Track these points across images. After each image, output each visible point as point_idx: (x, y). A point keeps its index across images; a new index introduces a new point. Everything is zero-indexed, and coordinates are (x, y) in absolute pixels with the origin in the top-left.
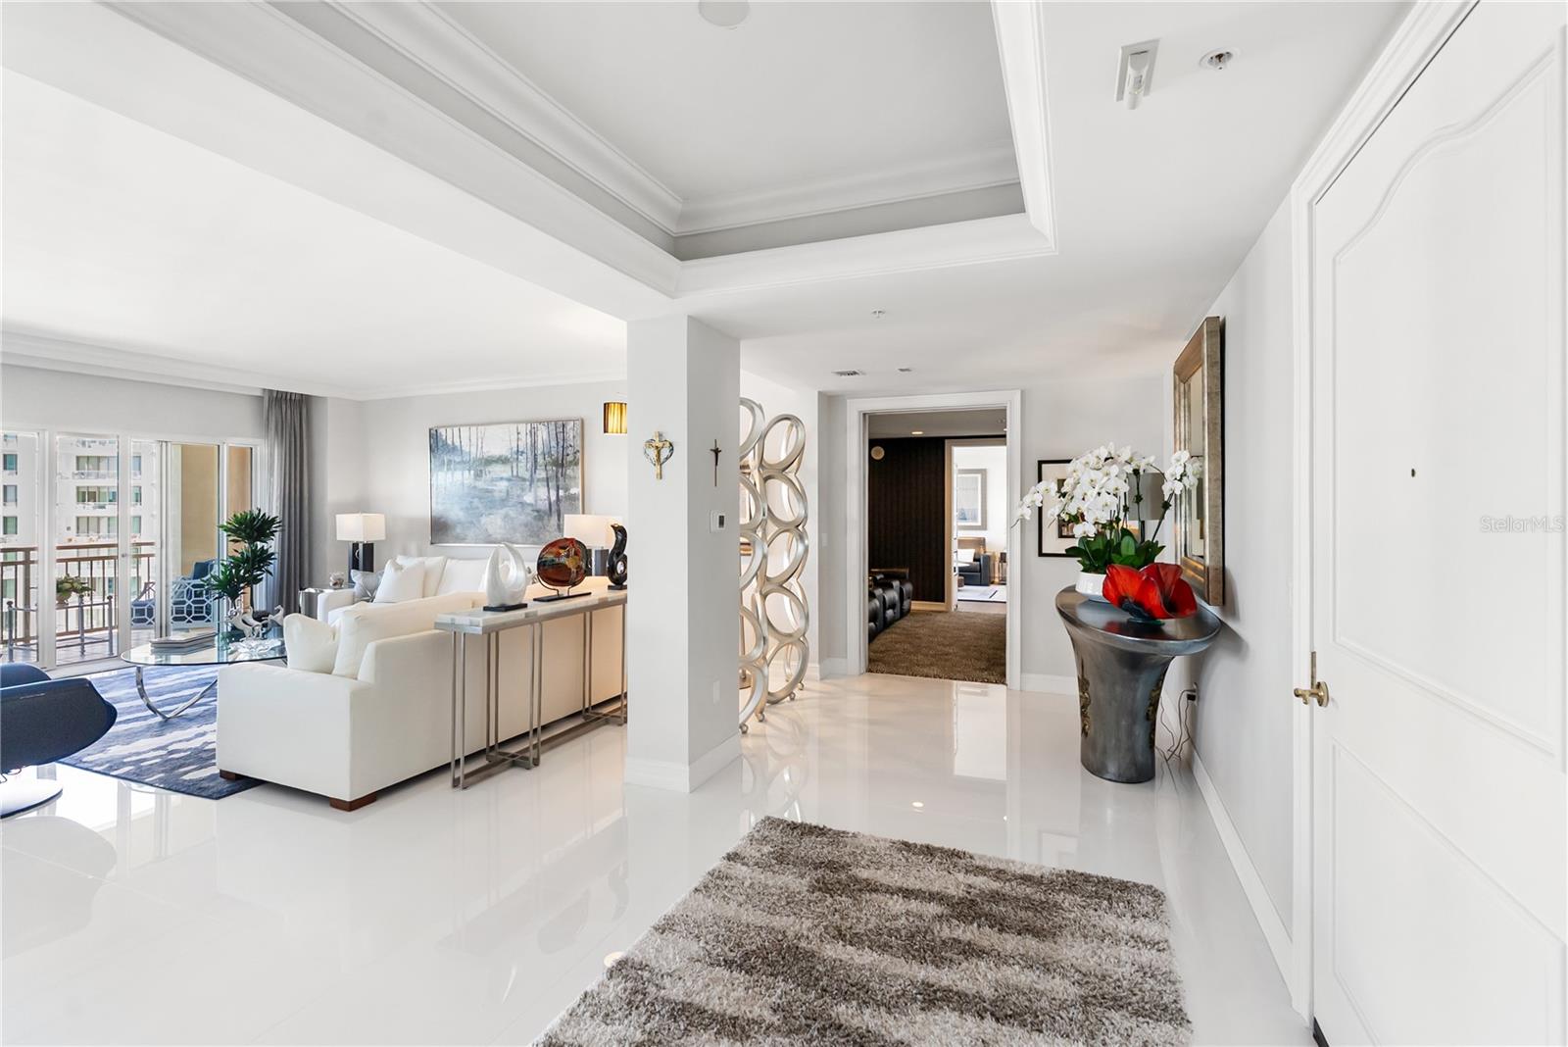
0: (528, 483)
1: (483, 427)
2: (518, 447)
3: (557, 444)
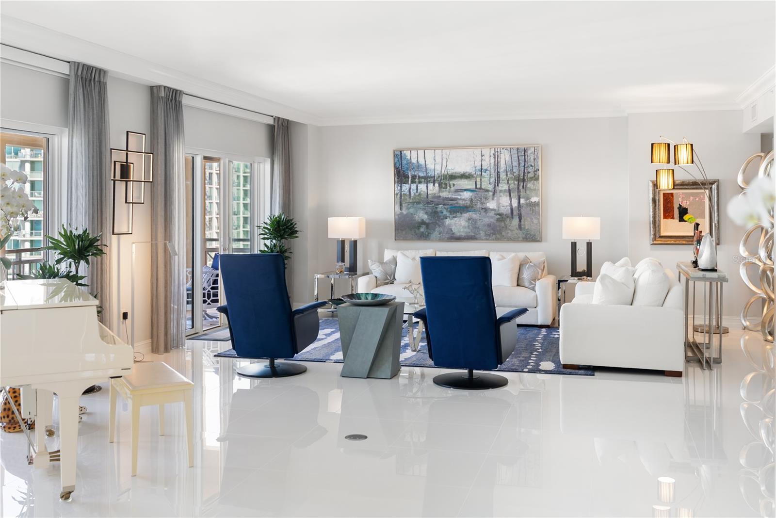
0: (491, 194)
1: (448, 151)
2: (482, 167)
3: (519, 164)
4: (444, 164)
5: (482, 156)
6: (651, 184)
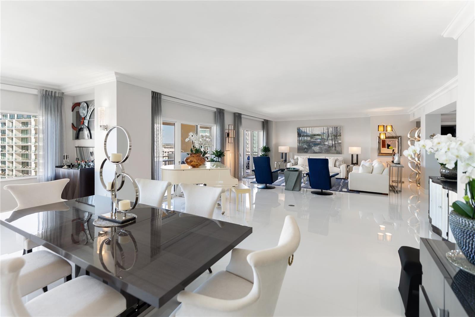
0: (326, 140)
1: (313, 128)
2: (323, 132)
3: (335, 131)
4: (312, 132)
5: (324, 129)
6: (378, 137)
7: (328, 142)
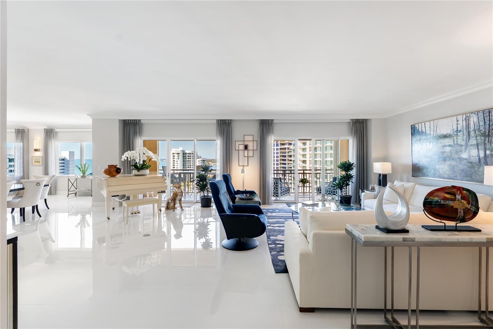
0: (464, 147)
1: (437, 121)
2: (457, 129)
3: (485, 124)
4: (435, 130)
5: (457, 121)
7: (469, 152)
